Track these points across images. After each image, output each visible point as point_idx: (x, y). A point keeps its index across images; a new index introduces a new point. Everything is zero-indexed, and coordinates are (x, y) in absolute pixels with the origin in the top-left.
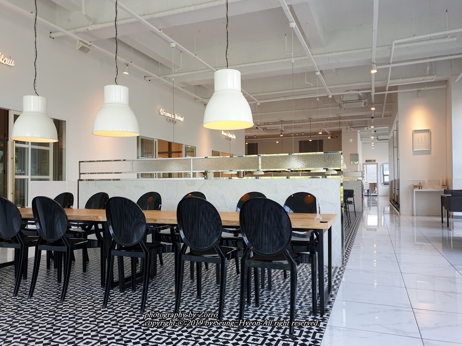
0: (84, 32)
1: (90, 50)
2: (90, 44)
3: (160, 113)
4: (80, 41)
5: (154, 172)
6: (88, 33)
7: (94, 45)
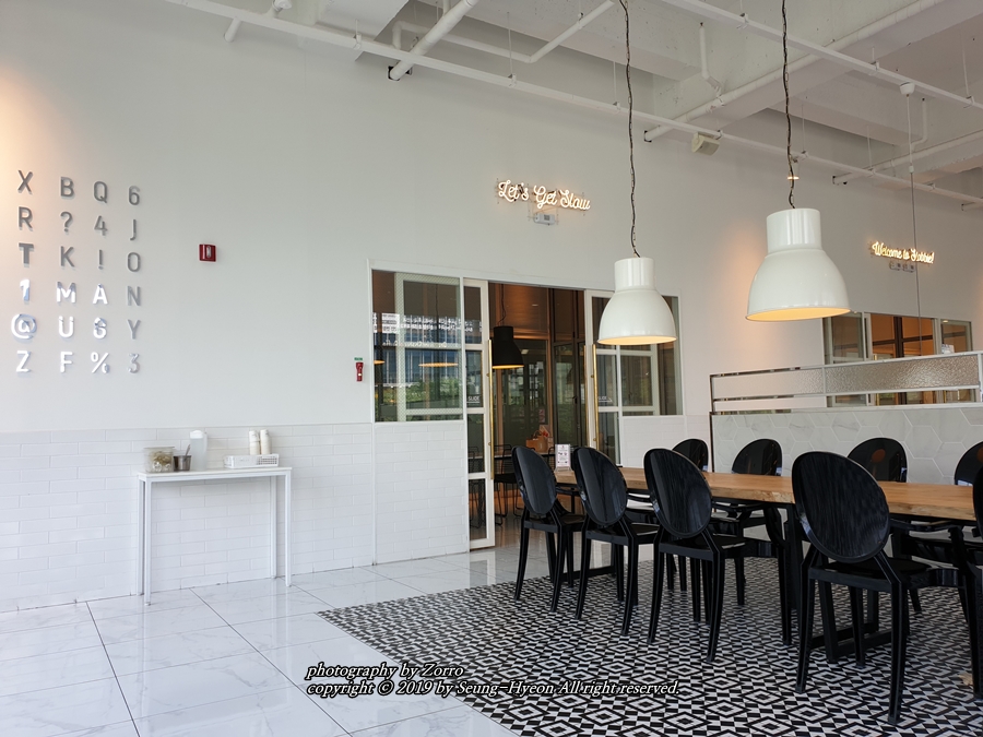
0: (707, 115)
1: (718, 146)
2: (718, 134)
3: (873, 253)
4: (700, 133)
5: (867, 392)
6: (714, 114)
7: (725, 136)
